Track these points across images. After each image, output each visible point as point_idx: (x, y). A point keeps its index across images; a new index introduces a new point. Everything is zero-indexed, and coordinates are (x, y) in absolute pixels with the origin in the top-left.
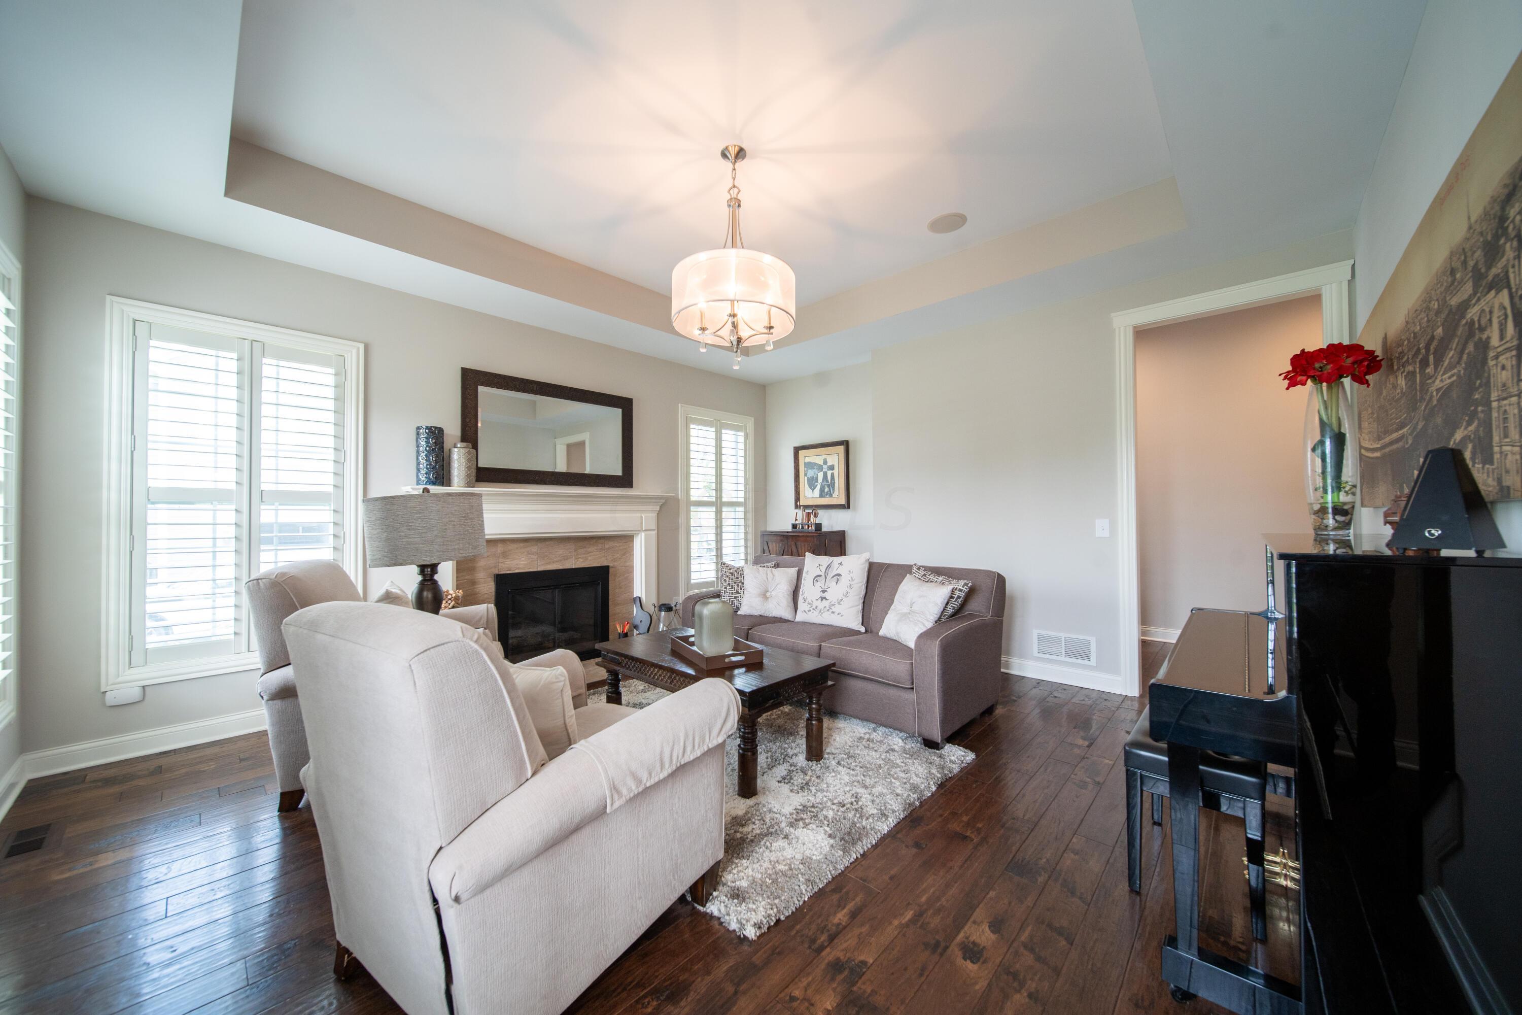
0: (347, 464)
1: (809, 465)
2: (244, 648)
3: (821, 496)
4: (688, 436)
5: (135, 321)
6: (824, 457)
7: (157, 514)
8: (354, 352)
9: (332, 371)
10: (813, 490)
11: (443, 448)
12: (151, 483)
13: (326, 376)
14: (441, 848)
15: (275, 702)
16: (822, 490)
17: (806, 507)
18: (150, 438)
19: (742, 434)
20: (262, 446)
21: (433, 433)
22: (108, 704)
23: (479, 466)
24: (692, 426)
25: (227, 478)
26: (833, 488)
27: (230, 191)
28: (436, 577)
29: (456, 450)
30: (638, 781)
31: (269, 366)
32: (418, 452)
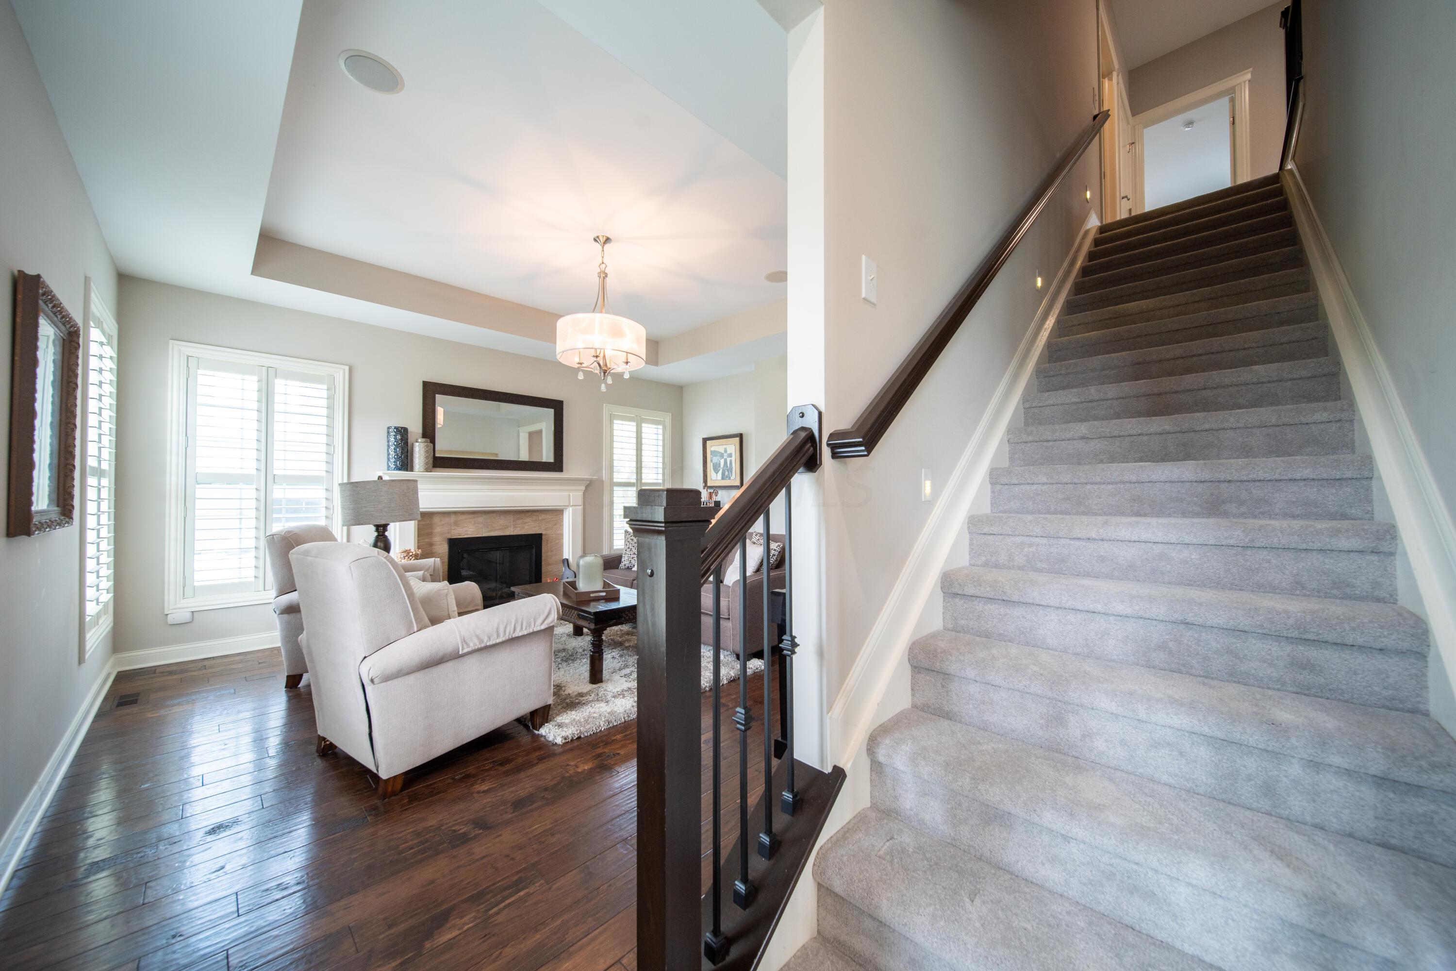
0: (335, 456)
1: (714, 453)
2: (261, 587)
3: (723, 478)
4: (612, 430)
5: (188, 357)
6: (725, 446)
7: (201, 492)
8: (341, 372)
9: (325, 387)
10: (717, 473)
11: (407, 443)
12: (198, 470)
13: (322, 391)
14: (365, 657)
15: (284, 615)
16: (723, 474)
17: (711, 487)
18: (197, 438)
19: (661, 427)
20: (275, 442)
21: (400, 431)
22: (169, 623)
23: (437, 455)
24: (615, 421)
25: (250, 466)
26: (731, 472)
27: (257, 269)
28: (386, 533)
29: (417, 444)
30: (481, 641)
31: (280, 385)
32: (388, 446)
